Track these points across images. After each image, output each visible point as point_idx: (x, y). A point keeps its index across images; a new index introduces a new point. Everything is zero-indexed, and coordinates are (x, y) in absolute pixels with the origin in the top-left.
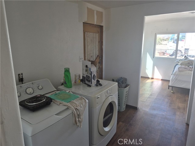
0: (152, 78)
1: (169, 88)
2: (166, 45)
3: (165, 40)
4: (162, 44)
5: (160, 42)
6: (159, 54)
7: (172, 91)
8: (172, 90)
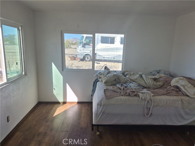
0: (64, 103)
1: (93, 129)
2: (76, 48)
3: (74, 44)
4: (71, 48)
5: (70, 46)
6: (70, 59)
7: (98, 133)
8: (98, 131)
